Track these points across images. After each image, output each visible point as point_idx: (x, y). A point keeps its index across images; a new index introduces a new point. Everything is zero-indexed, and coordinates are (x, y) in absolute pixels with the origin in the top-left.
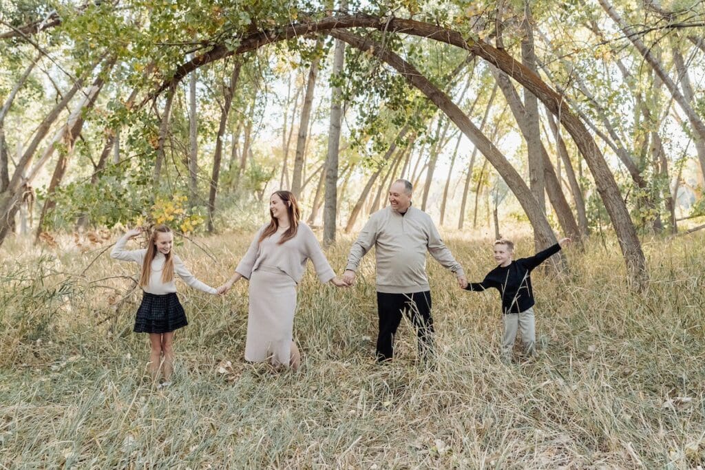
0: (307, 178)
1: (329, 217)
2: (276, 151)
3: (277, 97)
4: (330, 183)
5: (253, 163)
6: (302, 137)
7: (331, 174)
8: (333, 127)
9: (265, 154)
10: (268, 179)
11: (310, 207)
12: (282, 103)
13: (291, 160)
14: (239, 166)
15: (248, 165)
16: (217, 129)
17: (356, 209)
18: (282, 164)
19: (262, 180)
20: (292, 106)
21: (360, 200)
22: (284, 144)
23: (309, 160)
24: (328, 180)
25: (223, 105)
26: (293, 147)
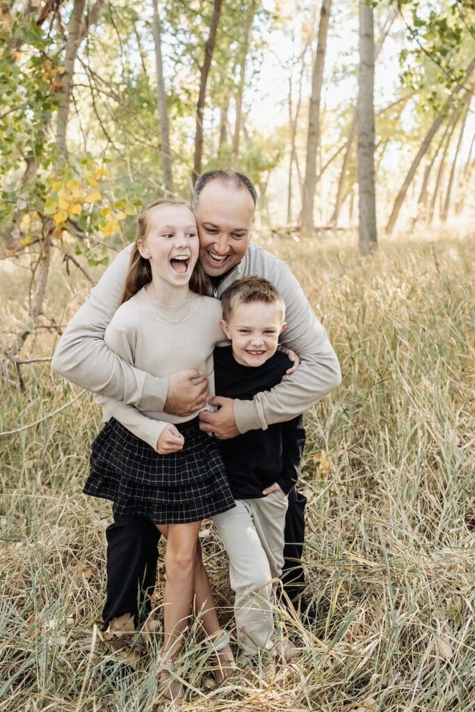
0: (324, 163)
1: (365, 208)
2: (281, 131)
3: (277, 57)
4: (364, 154)
5: (250, 146)
6: (314, 103)
7: (365, 141)
8: (364, 67)
9: (266, 136)
10: (271, 167)
11: (330, 203)
12: (285, 65)
13: (301, 141)
14: (230, 151)
15: (242, 148)
16: (196, 99)
17: (401, 197)
18: (289, 148)
19: (262, 169)
20: (299, 67)
21: (404, 185)
22: (291, 121)
23: (325, 140)
24: (362, 150)
25: (202, 64)
26: (303, 124)
